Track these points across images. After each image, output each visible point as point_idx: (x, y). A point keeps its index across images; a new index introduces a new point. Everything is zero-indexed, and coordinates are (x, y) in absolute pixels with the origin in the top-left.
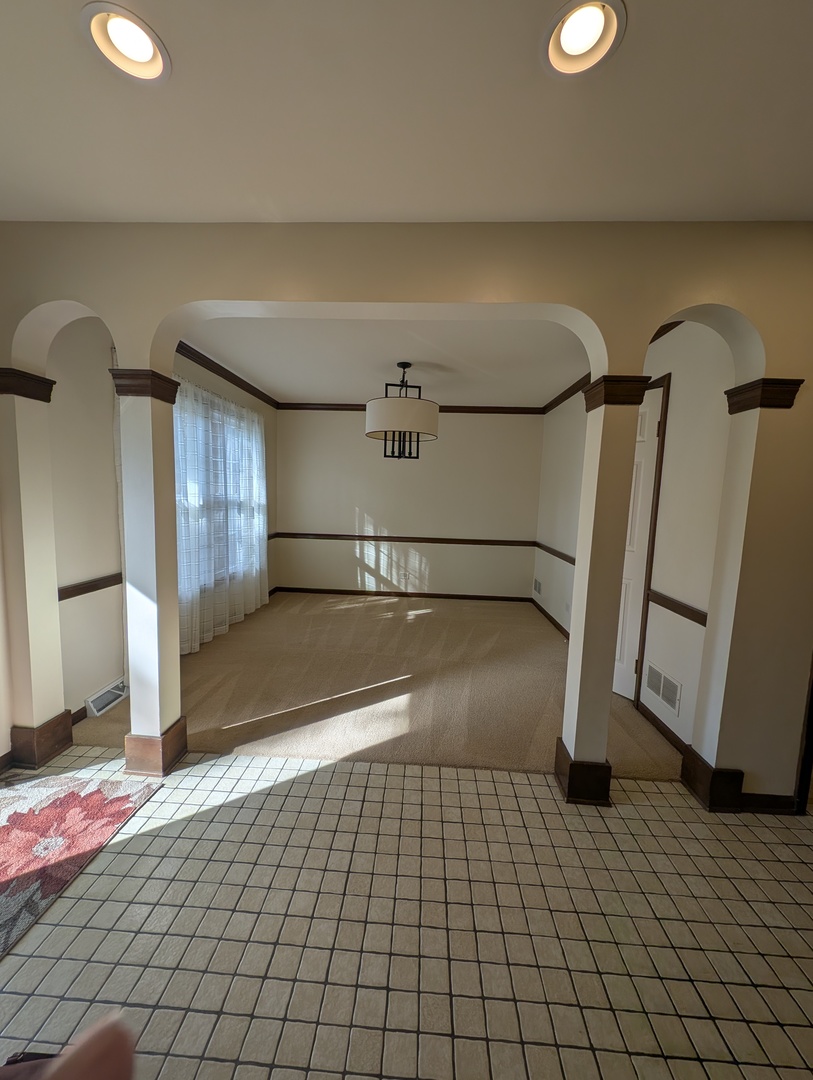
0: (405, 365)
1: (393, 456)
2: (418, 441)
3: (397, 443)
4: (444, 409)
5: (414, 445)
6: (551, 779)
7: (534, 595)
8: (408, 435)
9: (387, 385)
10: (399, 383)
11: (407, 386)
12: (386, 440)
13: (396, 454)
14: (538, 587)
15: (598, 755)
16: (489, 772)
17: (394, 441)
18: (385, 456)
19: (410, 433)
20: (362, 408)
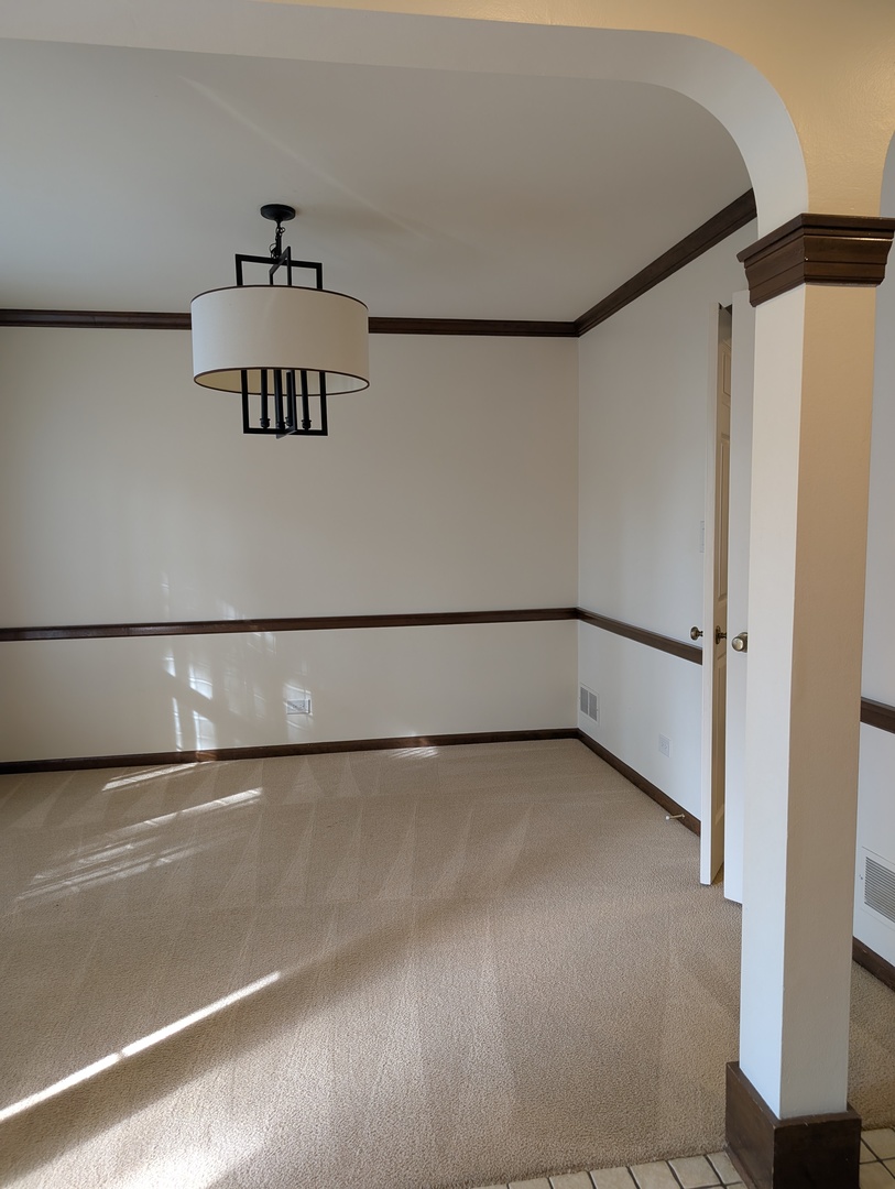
0: (279, 213)
1: (265, 430)
2: (323, 395)
3: (271, 401)
4: (379, 325)
5: (315, 403)
6: (723, 1163)
7: (583, 723)
8: (298, 374)
9: (240, 259)
10: (268, 255)
11: (291, 264)
12: (245, 394)
13: (273, 425)
14: (589, 704)
15: (829, 1097)
16: (583, 1175)
17: (265, 395)
18: (247, 430)
19: (304, 372)
20: (182, 322)
